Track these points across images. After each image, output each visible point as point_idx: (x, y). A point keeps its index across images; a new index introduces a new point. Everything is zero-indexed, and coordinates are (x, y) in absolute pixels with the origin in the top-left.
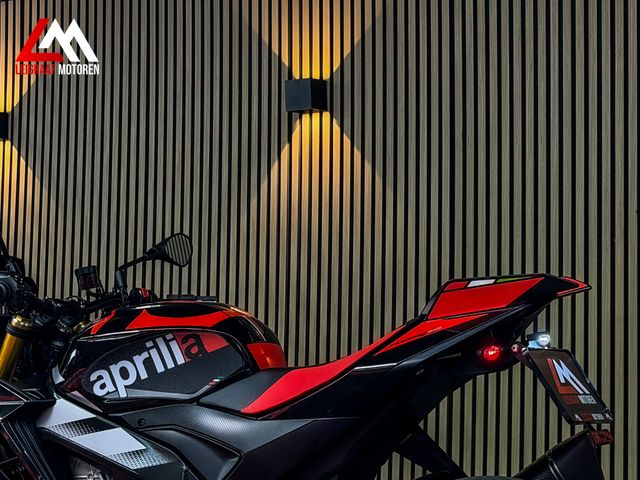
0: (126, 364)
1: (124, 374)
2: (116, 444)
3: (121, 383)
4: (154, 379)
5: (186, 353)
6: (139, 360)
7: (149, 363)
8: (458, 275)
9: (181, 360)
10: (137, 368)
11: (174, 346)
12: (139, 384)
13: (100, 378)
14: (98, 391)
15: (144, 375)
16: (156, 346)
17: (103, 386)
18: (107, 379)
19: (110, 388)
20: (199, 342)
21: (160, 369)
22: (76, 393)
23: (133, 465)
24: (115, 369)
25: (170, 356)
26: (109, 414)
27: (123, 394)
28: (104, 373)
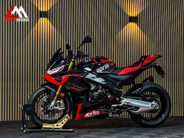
0: (101, 67)
1: (101, 69)
2: (99, 80)
3: (101, 70)
4: (105, 70)
5: (109, 66)
6: (103, 67)
7: (104, 67)
8: (149, 55)
9: (108, 67)
10: (103, 68)
11: (108, 64)
12: (103, 71)
14: (97, 72)
15: (104, 69)
16: (106, 65)
17: (98, 71)
18: (99, 70)
19: (99, 71)
20: (111, 64)
21: (106, 68)
22: (94, 72)
23: (104, 83)
24: (100, 68)
25: (107, 66)
26: (99, 75)
27: (101, 72)
28: (98, 69)
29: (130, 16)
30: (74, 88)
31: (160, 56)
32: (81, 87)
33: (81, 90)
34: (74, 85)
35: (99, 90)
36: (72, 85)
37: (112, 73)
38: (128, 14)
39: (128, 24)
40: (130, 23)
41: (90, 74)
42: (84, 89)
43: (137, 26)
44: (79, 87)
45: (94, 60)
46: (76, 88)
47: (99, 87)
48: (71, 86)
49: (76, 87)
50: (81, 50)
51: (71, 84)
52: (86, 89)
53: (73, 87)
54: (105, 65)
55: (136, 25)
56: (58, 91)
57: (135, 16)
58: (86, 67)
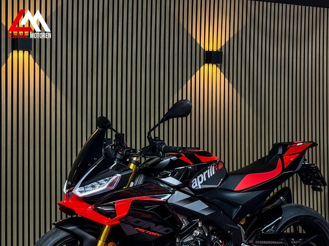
0: (201, 175)
1: (200, 178)
2: (199, 207)
3: (199, 183)
4: (208, 181)
5: (215, 170)
6: (205, 173)
7: (207, 175)
9: (214, 173)
10: (203, 177)
11: (213, 167)
12: (204, 183)
13: (194, 181)
14: (193, 187)
15: (205, 180)
16: (210, 168)
17: (194, 185)
18: (196, 182)
19: (196, 185)
20: (218, 167)
21: (209, 177)
22: (187, 188)
23: (206, 213)
24: (198, 177)
25: (211, 172)
26: (196, 195)
27: (200, 188)
28: (195, 179)
29: (207, 49)
30: (144, 229)
31: (314, 144)
32: (159, 227)
33: (160, 233)
34: (143, 222)
35: (195, 231)
36: (137, 222)
37: (222, 187)
38: (202, 46)
39: (202, 68)
40: (205, 64)
41: (177, 192)
42: (167, 231)
43: (221, 71)
44: (156, 226)
45: (184, 158)
46: (149, 229)
47: (198, 223)
48: (135, 224)
49: (147, 226)
50: (157, 135)
51: (138, 219)
52: (172, 231)
53: (140, 227)
54: (207, 169)
55: (219, 70)
56: (102, 238)
57: (215, 50)
58: (166, 176)
